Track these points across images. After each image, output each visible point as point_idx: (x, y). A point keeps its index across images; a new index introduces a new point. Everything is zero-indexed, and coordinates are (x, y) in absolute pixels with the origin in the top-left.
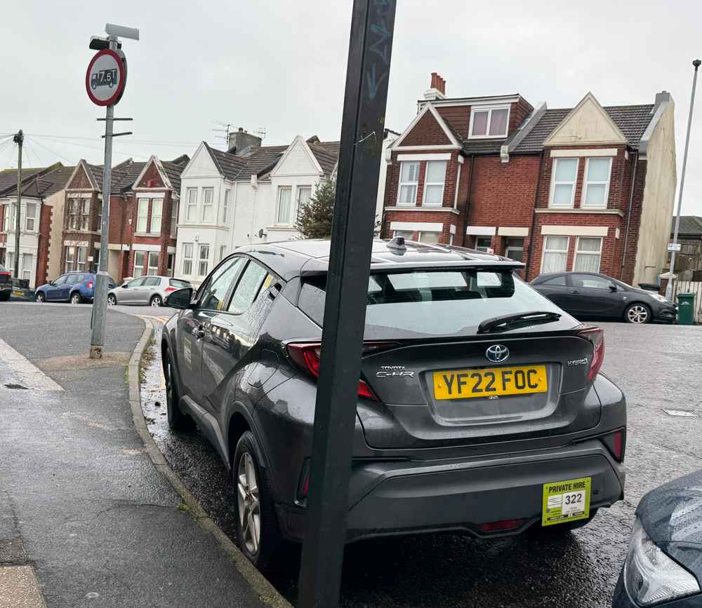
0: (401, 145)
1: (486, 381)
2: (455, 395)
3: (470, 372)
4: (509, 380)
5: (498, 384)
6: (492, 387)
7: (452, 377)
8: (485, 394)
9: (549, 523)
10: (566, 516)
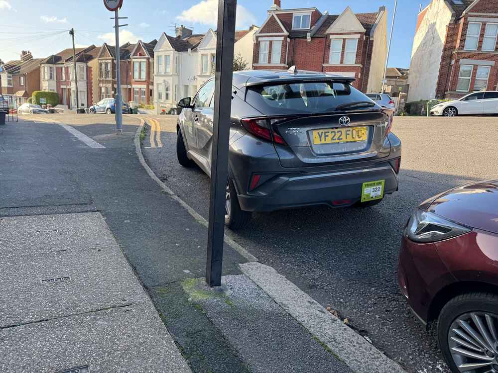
0: (260, 33)
1: (338, 135)
2: (323, 142)
3: (330, 130)
4: (349, 134)
5: (343, 136)
6: (341, 138)
7: (322, 133)
8: (337, 141)
9: (364, 201)
10: (372, 197)
